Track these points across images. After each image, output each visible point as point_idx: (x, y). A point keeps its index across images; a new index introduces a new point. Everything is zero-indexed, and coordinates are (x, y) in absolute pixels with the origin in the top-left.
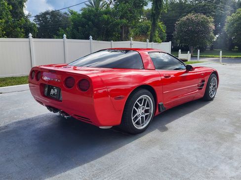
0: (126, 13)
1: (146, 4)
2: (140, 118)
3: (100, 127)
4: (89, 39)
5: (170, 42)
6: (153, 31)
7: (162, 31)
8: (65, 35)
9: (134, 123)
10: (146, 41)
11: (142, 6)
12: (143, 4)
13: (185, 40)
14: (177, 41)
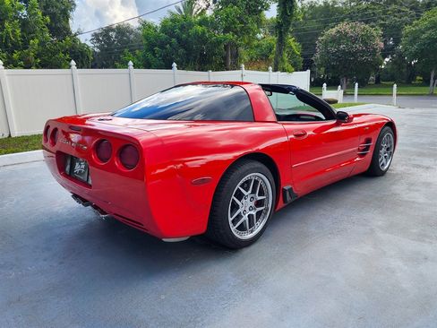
0: (234, 23)
1: (267, 8)
2: (245, 217)
3: (164, 240)
4: (171, 68)
5: (309, 71)
6: (280, 52)
7: (294, 53)
8: (131, 63)
9: (233, 229)
10: (267, 70)
11: (261, 11)
12: (263, 7)
13: (333, 67)
14: (319, 69)
